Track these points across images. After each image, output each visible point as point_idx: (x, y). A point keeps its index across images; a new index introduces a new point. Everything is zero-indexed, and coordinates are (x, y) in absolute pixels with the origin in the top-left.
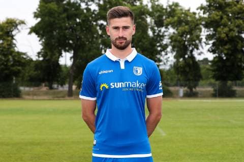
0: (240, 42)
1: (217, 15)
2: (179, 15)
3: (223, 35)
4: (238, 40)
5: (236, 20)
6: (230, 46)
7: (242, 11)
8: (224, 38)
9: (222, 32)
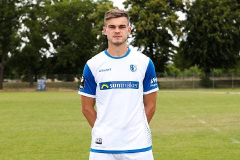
0: (158, 35)
1: (135, 10)
2: (99, 10)
3: (140, 29)
4: (156, 33)
5: (154, 14)
6: (148, 39)
7: (159, 5)
8: (142, 30)
9: (139, 26)
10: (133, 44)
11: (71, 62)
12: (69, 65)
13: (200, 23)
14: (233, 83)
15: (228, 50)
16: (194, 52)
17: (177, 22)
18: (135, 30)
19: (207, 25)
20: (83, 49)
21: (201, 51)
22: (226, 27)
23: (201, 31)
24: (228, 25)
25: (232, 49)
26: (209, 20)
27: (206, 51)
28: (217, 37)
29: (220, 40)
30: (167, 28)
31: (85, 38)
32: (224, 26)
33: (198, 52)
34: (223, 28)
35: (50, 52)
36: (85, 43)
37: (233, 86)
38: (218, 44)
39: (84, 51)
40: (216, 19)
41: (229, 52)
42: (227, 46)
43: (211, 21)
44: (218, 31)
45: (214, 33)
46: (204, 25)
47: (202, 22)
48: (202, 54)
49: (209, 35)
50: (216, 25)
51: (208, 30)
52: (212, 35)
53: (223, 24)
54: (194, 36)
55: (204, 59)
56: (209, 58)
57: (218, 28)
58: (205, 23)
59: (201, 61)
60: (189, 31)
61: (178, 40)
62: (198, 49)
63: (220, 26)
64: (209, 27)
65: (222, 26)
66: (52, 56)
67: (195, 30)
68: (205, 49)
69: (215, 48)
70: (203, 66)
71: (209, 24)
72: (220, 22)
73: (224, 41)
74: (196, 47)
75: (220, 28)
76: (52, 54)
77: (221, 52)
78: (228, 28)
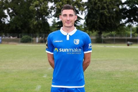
10: (55, 16)
11: (18, 26)
12: (17, 28)
13: (95, 4)
14: (114, 40)
15: (112, 20)
16: (92, 21)
17: (81, 3)
18: (56, 8)
19: (100, 5)
20: (25, 18)
21: (96, 21)
22: (111, 6)
23: (96, 8)
24: (112, 5)
25: (115, 20)
26: (101, 2)
27: (98, 20)
28: (106, 13)
29: (107, 14)
30: (75, 7)
31: (27, 12)
32: (110, 6)
33: (94, 21)
34: (109, 7)
35: (7, 20)
36: (26, 15)
37: (114, 42)
38: (106, 16)
39: (26, 20)
40: (105, 2)
41: (113, 22)
42: (111, 18)
43: (102, 3)
44: (106, 8)
45: (104, 10)
46: (98, 5)
47: (97, 3)
48: (96, 23)
49: (101, 11)
50: (105, 5)
51: (100, 8)
52: (102, 11)
53: (109, 4)
54: (92, 11)
55: (98, 26)
56: (101, 25)
57: (106, 7)
58: (99, 4)
59: (96, 27)
60: (89, 9)
61: (82, 14)
62: (94, 20)
63: (107, 6)
64: (101, 6)
65: (109, 6)
66: (9, 22)
67: (93, 8)
68: (98, 19)
69: (104, 19)
70: (97, 30)
71: (101, 4)
72: (108, 3)
73: (110, 15)
74: (93, 18)
75: (108, 7)
76: (8, 21)
77: (108, 21)
78: (112, 7)
